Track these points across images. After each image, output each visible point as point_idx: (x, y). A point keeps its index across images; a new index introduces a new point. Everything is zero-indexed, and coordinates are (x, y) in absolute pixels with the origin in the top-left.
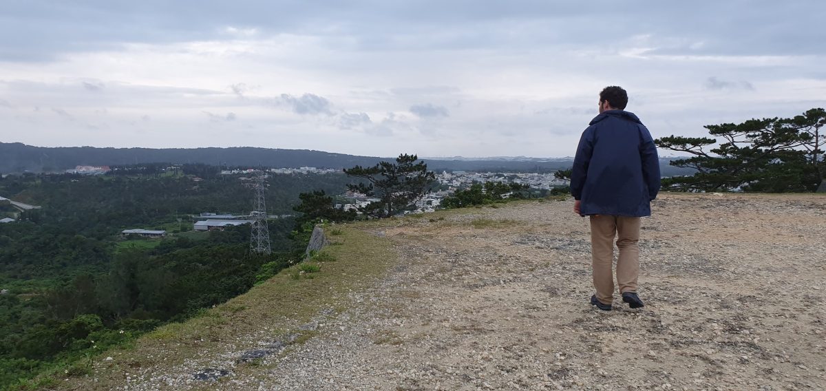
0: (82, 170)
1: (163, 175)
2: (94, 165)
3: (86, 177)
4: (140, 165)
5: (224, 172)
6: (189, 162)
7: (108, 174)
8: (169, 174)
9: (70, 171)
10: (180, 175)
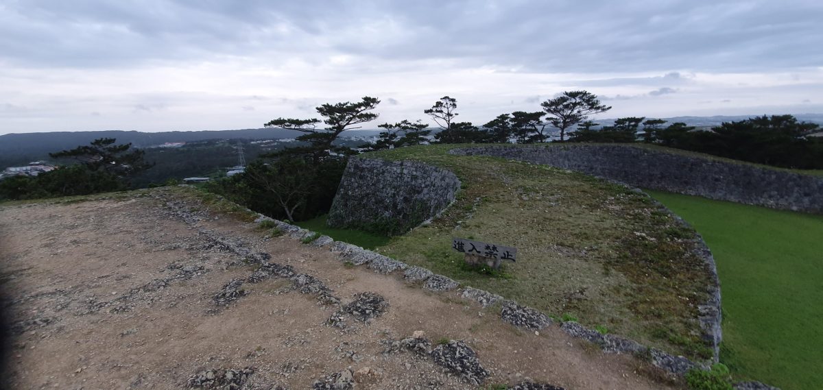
0: (168, 145)
1: (217, 146)
2: (176, 142)
3: (170, 149)
4: (203, 141)
5: (252, 143)
6: (233, 138)
7: (184, 146)
8: (221, 145)
9: (161, 146)
10: (227, 145)
